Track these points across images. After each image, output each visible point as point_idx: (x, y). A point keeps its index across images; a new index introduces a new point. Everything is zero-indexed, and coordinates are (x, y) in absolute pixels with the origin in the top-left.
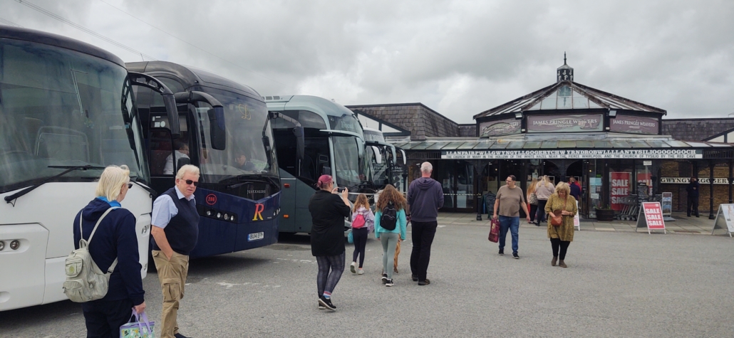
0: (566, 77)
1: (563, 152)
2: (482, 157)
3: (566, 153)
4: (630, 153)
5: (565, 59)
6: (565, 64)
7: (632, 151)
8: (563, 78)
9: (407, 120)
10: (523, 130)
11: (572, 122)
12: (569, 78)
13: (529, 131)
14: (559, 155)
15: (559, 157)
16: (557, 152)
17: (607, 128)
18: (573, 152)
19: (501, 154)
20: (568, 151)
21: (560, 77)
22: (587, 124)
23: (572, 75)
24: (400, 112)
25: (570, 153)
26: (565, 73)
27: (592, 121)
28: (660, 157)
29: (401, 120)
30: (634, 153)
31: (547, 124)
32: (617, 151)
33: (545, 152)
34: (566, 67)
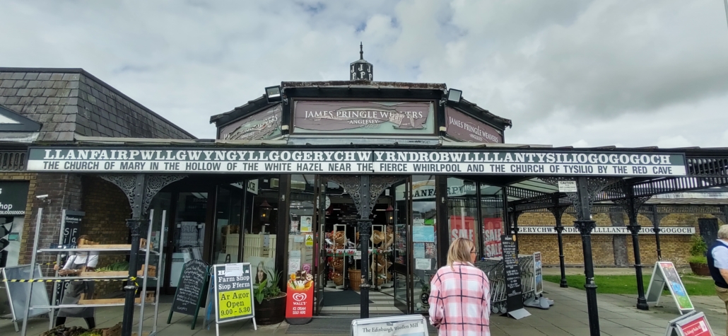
0: (362, 74)
1: (365, 156)
2: (147, 168)
3: (373, 158)
4: (527, 159)
5: (362, 53)
6: (362, 58)
7: (531, 155)
8: (359, 75)
9: (42, 100)
10: (285, 127)
11: (378, 115)
12: (367, 76)
13: (296, 130)
14: (354, 164)
15: (354, 168)
16: (350, 155)
17: (442, 129)
18: (390, 155)
19: (203, 158)
20: (379, 154)
21: (354, 74)
22: (405, 120)
23: (372, 73)
24: (31, 85)
25: (384, 157)
26: (361, 69)
27: (414, 115)
28: (596, 172)
29: (28, 100)
30: (536, 160)
31: (331, 116)
32: (496, 155)
33: (318, 155)
34: (362, 61)
